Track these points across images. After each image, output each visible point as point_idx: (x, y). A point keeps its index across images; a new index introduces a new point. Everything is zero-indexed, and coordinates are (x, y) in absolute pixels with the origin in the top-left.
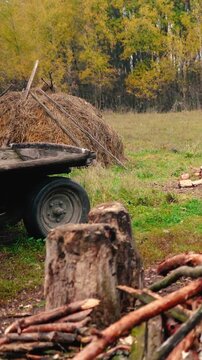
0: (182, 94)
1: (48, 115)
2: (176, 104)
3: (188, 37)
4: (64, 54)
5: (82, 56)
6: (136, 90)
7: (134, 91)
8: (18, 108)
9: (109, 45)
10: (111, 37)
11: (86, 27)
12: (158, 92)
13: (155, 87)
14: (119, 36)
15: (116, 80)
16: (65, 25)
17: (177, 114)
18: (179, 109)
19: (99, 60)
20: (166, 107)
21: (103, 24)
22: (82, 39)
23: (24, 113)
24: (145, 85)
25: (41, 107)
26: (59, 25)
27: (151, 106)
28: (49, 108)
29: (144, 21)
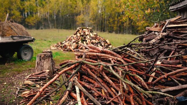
0: (42, 24)
1: (12, 29)
2: (41, 27)
3: (45, 8)
4: (7, 11)
5: (12, 12)
6: (29, 23)
7: (28, 23)
8: (3, 27)
9: (20, 9)
10: (21, 7)
11: (14, 3)
12: (35, 24)
13: (34, 22)
14: (23, 6)
15: (22, 19)
16: (7, 2)
17: (41, 30)
18: (42, 29)
19: (18, 13)
20: (38, 28)
21: (19, 3)
22: (12, 7)
23: (5, 28)
24: (32, 22)
25: (10, 27)
26: (5, 2)
27: (33, 28)
28: (13, 27)
29: (31, 2)
